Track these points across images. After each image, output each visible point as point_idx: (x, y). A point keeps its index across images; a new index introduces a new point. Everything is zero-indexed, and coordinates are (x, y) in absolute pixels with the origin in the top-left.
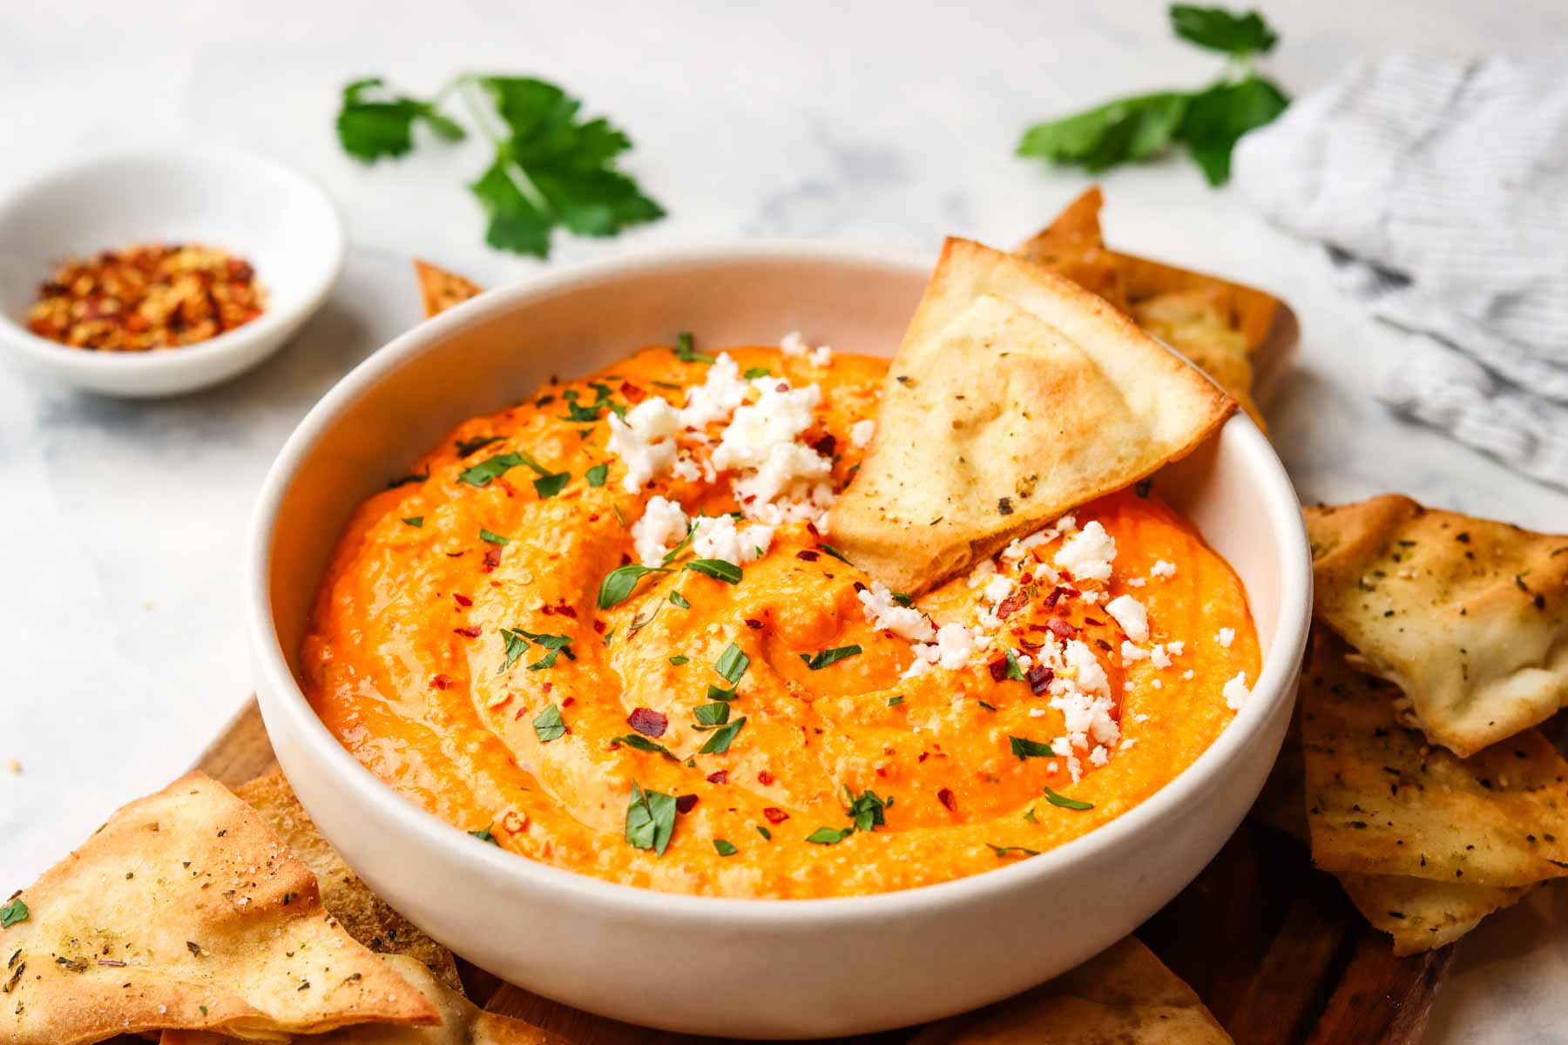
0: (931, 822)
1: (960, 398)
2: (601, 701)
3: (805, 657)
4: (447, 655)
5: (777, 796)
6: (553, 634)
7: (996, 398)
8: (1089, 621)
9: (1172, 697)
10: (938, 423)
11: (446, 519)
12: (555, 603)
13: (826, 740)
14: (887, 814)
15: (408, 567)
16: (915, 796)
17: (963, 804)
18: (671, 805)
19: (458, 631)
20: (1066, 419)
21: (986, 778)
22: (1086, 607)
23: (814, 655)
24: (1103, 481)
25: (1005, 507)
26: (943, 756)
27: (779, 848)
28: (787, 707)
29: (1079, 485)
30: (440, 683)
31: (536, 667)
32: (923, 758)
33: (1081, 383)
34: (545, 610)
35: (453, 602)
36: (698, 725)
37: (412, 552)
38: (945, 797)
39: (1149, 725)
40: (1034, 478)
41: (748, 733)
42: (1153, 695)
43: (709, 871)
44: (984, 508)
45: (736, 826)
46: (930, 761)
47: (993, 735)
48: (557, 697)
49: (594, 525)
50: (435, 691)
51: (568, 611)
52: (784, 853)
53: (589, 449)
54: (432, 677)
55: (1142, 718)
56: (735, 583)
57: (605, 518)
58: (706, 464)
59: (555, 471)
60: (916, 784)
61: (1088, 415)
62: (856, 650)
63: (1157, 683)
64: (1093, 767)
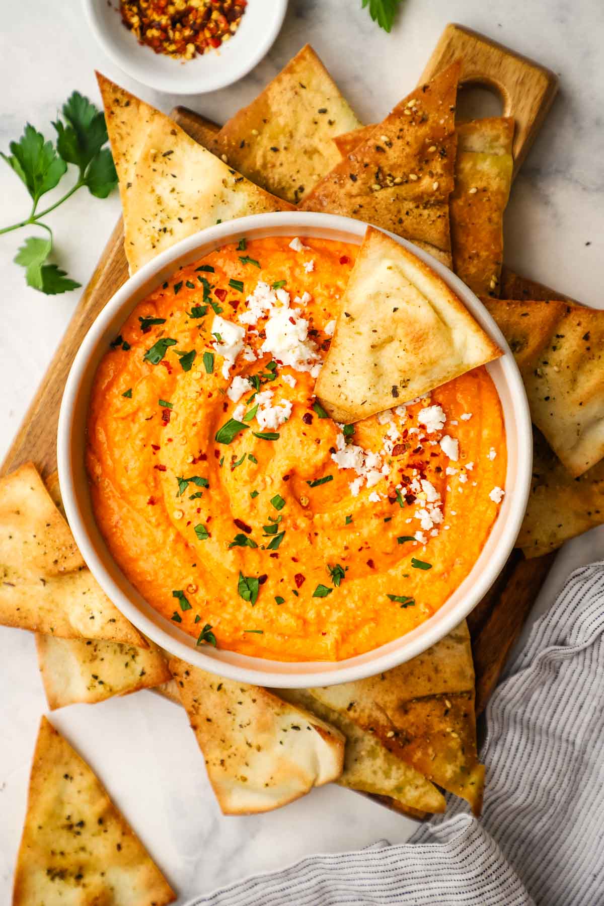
0: (363, 575)
1: (375, 331)
2: (222, 513)
3: (309, 482)
4: (152, 484)
5: (300, 569)
6: (198, 475)
7: (391, 333)
8: (433, 455)
9: (467, 497)
10: (364, 344)
11: (142, 392)
12: (197, 455)
13: (319, 539)
14: (346, 573)
15: (129, 427)
16: (358, 565)
17: (377, 564)
18: (257, 582)
19: (156, 467)
20: (423, 357)
21: (387, 554)
22: (431, 447)
23: (313, 482)
24: (440, 381)
25: (395, 393)
26: (369, 548)
27: (302, 600)
28: (303, 523)
29: (428, 385)
30: (152, 502)
31: (193, 497)
32: (360, 550)
33: (431, 337)
34: (194, 462)
35: (151, 449)
36: (265, 534)
37: (130, 419)
38: (370, 563)
39: (457, 516)
40: (408, 380)
41: (286, 538)
42: (458, 497)
43: (274, 617)
44: (386, 391)
45: (284, 589)
46: (364, 551)
47: (391, 534)
48: (204, 516)
49: (211, 400)
50: (150, 506)
51: (203, 457)
52: (304, 602)
53: (203, 333)
54: (149, 497)
55: (454, 513)
56: (276, 439)
57: (215, 394)
58: (259, 351)
59: (189, 351)
60: (358, 560)
61: (434, 355)
62: (330, 478)
63: (460, 490)
64: (432, 537)
